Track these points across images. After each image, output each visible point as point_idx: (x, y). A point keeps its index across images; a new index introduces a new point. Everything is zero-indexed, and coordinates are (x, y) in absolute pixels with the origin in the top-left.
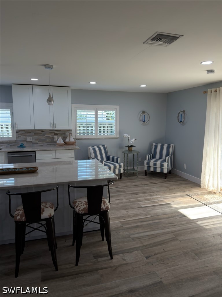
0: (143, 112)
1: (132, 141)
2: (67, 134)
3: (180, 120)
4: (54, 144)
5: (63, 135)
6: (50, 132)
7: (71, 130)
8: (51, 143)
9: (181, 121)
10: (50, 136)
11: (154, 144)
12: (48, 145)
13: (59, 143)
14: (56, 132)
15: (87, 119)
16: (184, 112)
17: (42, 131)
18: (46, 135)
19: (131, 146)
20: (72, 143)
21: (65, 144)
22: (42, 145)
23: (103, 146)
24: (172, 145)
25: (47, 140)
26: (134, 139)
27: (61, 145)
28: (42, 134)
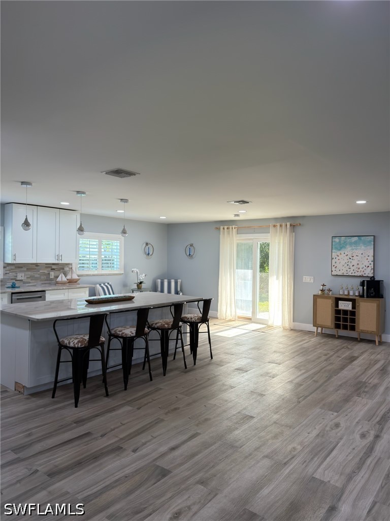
0: (147, 244)
1: (142, 277)
2: (67, 269)
3: (188, 254)
4: (50, 283)
5: (62, 270)
6: (46, 267)
7: (71, 264)
8: (46, 282)
9: (190, 255)
10: (46, 271)
11: (159, 281)
12: (42, 284)
13: (60, 280)
14: (54, 267)
15: (91, 250)
16: (192, 245)
17: (37, 265)
18: (41, 271)
19: (141, 283)
20: (75, 281)
21: (69, 282)
22: (35, 284)
23: (108, 283)
24: (179, 280)
25: (42, 277)
26: (144, 275)
27: (63, 283)
28: (36, 269)
